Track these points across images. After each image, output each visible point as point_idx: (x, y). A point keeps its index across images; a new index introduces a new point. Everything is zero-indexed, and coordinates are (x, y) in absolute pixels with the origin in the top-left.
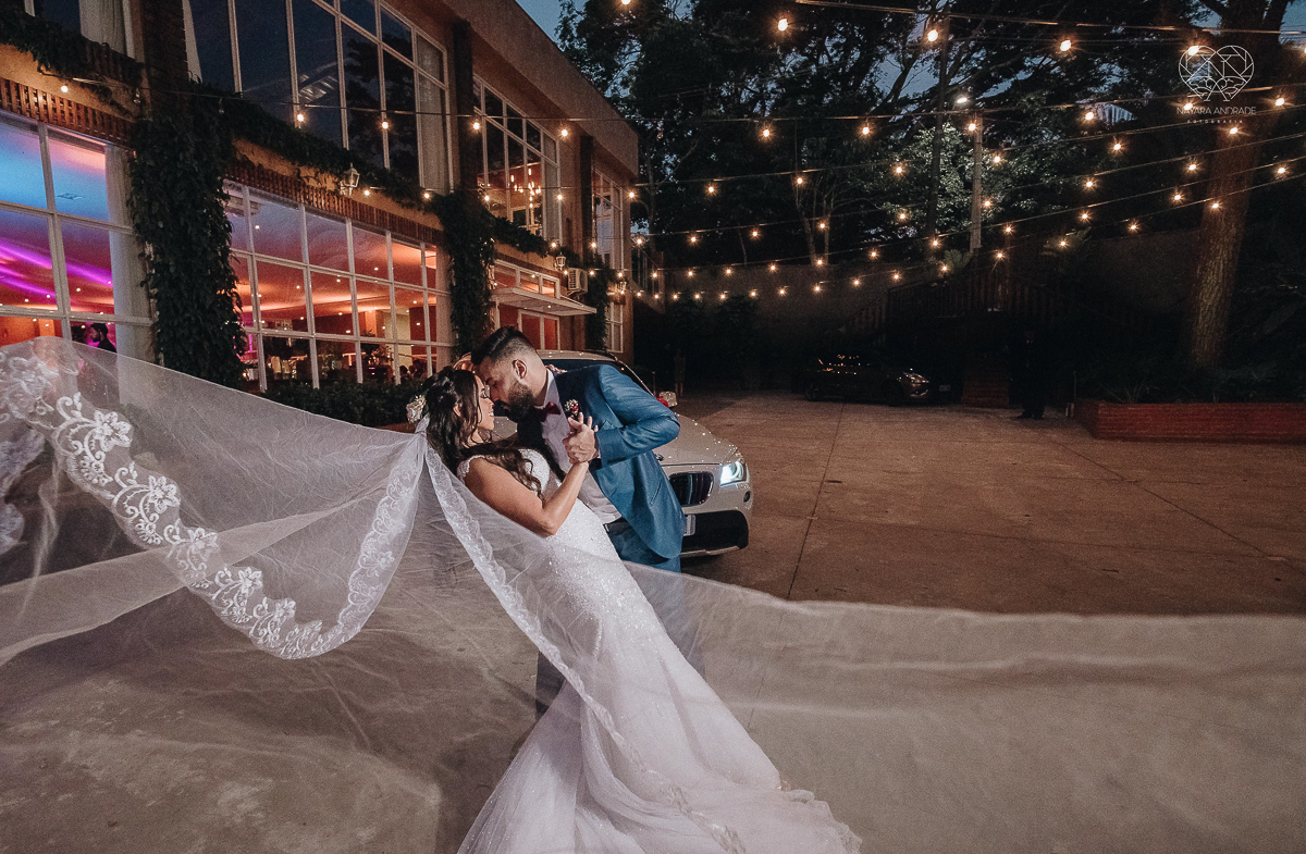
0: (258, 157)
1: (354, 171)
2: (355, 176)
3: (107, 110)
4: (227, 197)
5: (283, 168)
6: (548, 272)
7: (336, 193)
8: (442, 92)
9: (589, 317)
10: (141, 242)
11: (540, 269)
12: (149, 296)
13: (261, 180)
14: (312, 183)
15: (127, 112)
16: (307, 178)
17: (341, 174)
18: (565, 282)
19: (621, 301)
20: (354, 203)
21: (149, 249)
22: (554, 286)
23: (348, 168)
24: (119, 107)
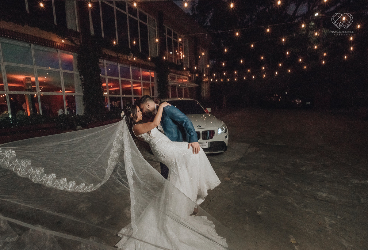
0: (108, 52)
1: (131, 54)
2: (132, 55)
3: (72, 45)
4: (100, 63)
5: (114, 55)
6: (184, 75)
7: (127, 59)
8: (155, 30)
9: (197, 87)
10: (81, 76)
11: (183, 75)
12: (83, 88)
13: (109, 58)
14: (121, 57)
15: (76, 45)
16: (120, 56)
17: (128, 54)
18: (190, 78)
19: (206, 82)
20: (132, 62)
21: (82, 77)
22: (186, 79)
23: (130, 53)
24: (75, 44)
